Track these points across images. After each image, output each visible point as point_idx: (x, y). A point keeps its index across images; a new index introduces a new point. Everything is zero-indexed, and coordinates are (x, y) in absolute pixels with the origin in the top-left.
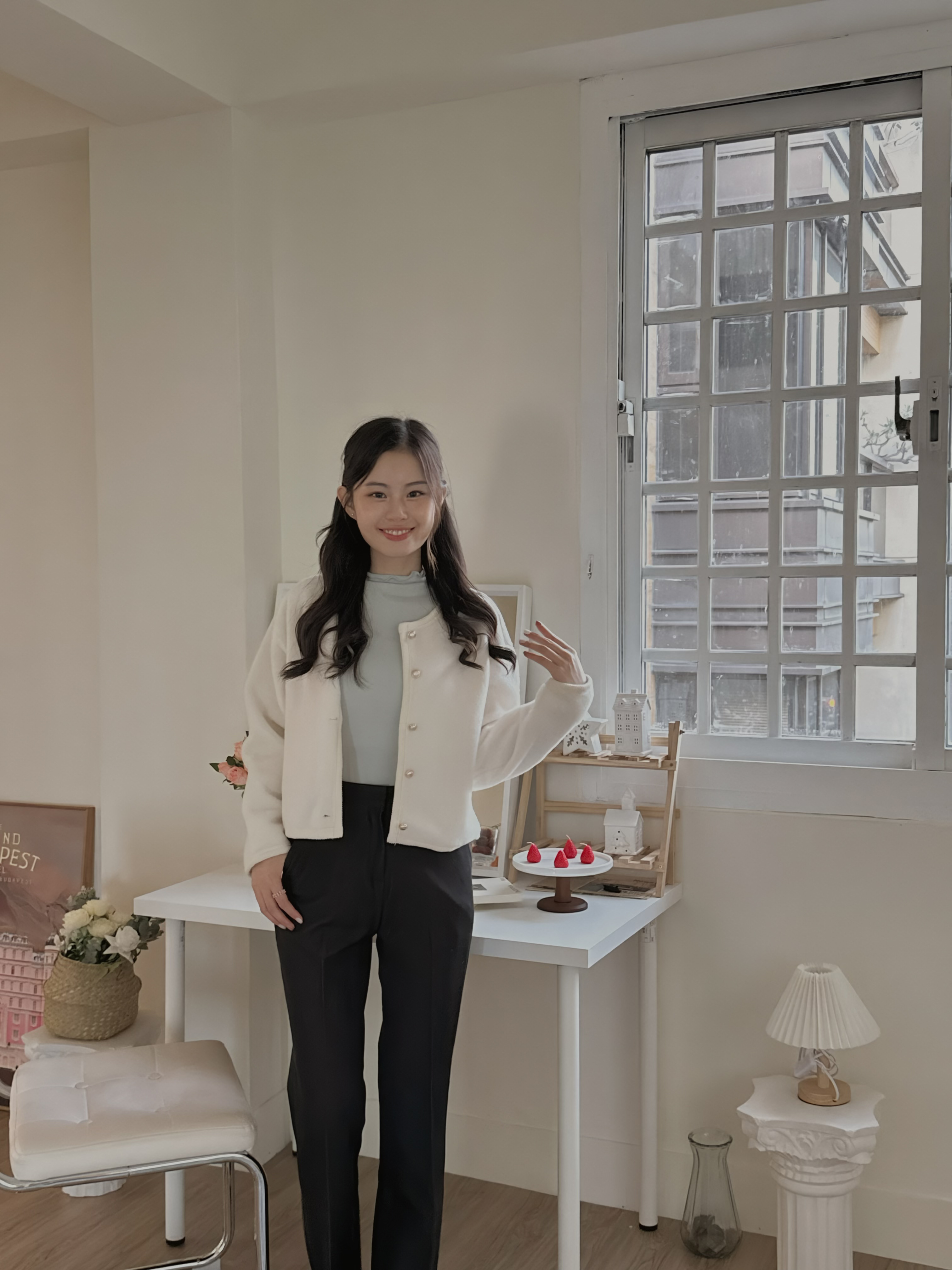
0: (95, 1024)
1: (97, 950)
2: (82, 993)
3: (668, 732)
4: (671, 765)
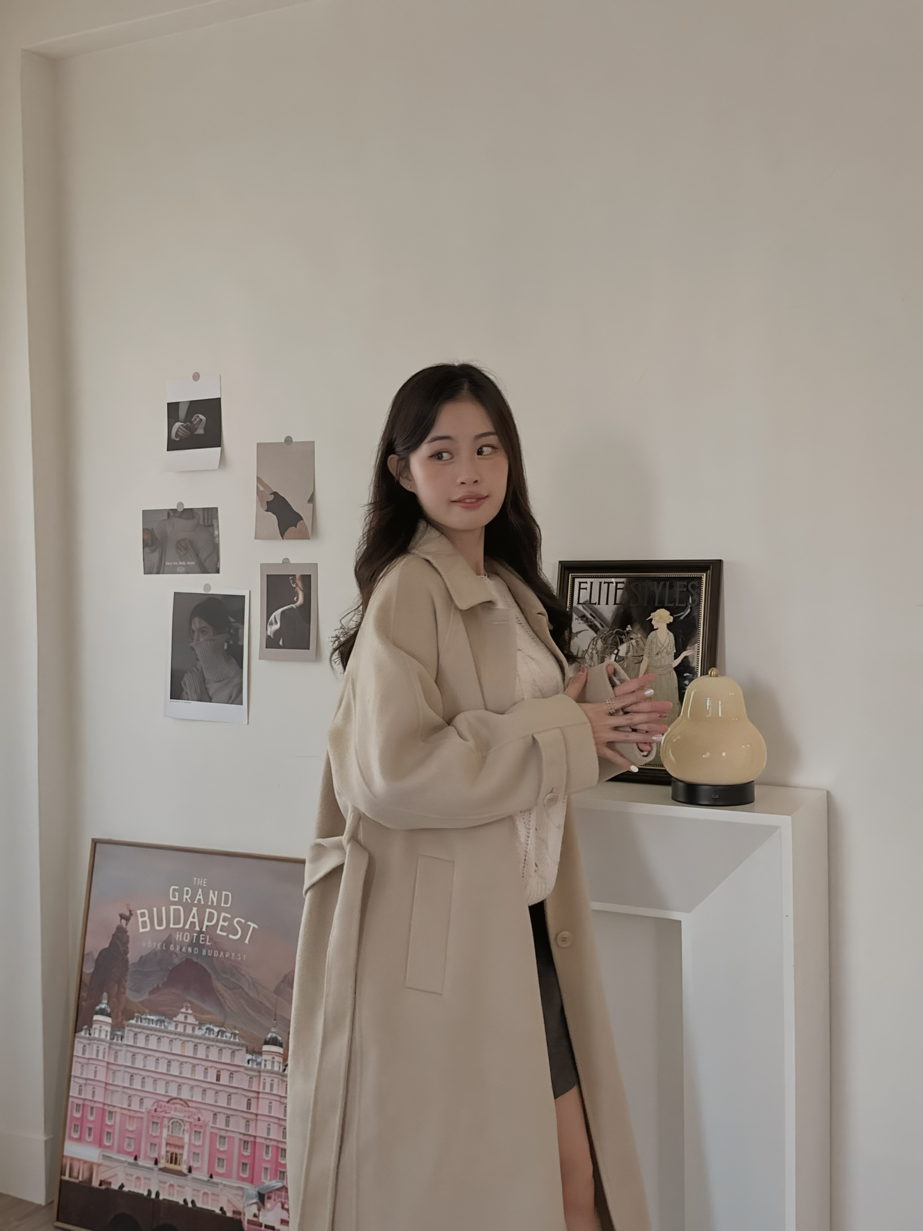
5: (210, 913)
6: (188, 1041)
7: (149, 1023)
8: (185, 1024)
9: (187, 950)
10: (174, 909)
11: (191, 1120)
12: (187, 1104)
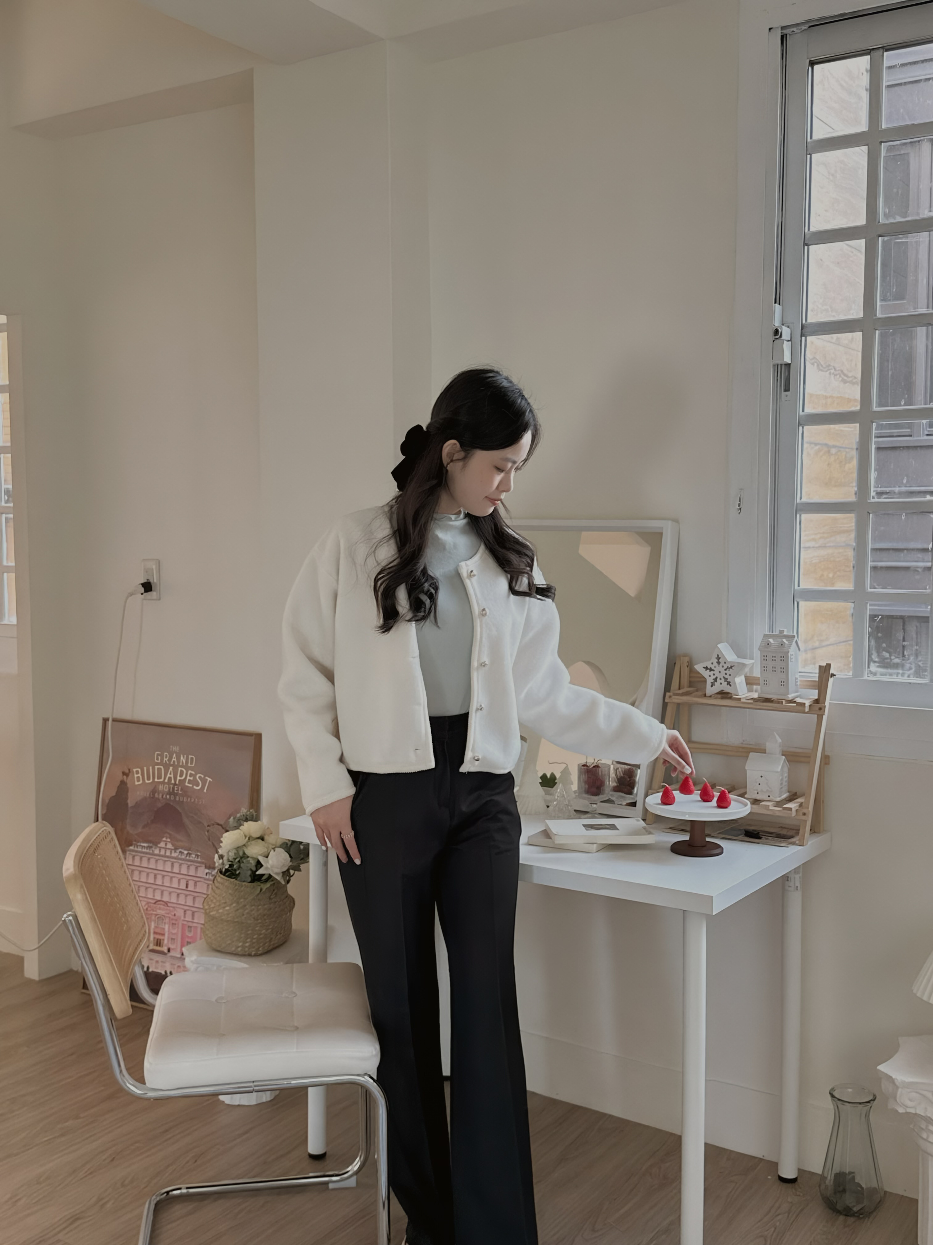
0: (249, 940)
1: (251, 870)
2: (238, 910)
3: (817, 675)
4: (820, 709)
5: (181, 771)
6: (167, 861)
7: (142, 849)
8: (166, 849)
9: (166, 796)
10: (158, 768)
11: (170, 915)
12: (167, 904)
